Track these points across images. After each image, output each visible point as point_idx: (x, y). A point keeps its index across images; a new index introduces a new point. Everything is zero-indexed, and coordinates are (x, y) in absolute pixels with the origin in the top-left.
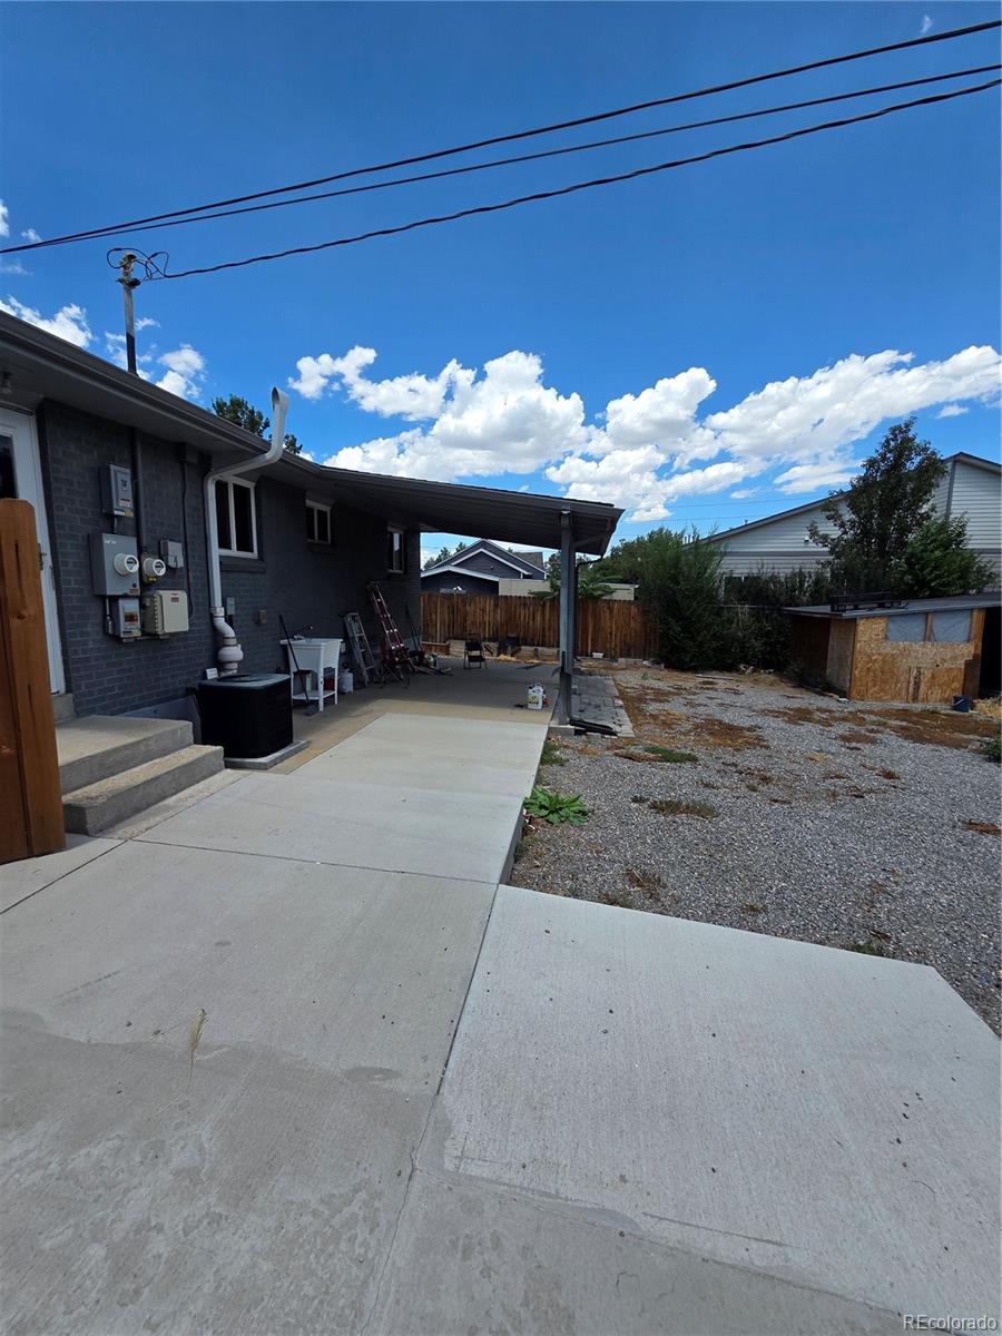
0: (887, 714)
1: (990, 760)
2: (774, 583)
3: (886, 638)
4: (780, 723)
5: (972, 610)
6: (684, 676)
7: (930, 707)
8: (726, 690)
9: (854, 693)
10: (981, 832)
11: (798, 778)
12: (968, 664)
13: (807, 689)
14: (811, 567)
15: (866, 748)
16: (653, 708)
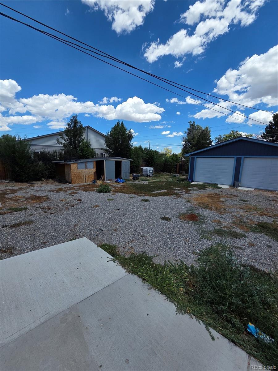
0: (80, 186)
1: (98, 193)
2: (49, 154)
3: (78, 168)
4: (54, 193)
5: (93, 161)
6: (22, 184)
7: (88, 183)
8: (38, 187)
9: (72, 182)
10: (96, 207)
11: (59, 206)
12: (94, 173)
13: (62, 183)
14: (58, 150)
15: (75, 195)
16: (10, 196)
